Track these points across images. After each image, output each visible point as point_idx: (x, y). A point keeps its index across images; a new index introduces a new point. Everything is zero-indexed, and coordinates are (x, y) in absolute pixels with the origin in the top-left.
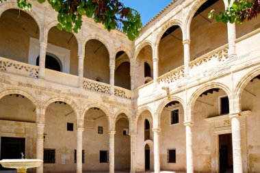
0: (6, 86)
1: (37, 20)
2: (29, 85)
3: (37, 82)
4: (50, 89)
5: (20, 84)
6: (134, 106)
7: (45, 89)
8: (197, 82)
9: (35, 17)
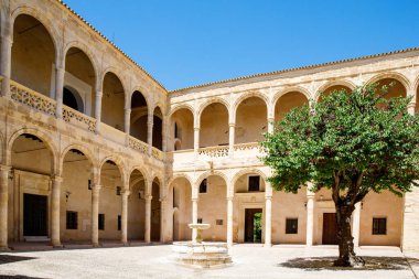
0: (72, 140)
1: (95, 64)
2: (90, 141)
3: (96, 139)
4: (106, 148)
5: (83, 139)
6: (168, 170)
7: (101, 146)
8: (241, 165)
9: (93, 60)
